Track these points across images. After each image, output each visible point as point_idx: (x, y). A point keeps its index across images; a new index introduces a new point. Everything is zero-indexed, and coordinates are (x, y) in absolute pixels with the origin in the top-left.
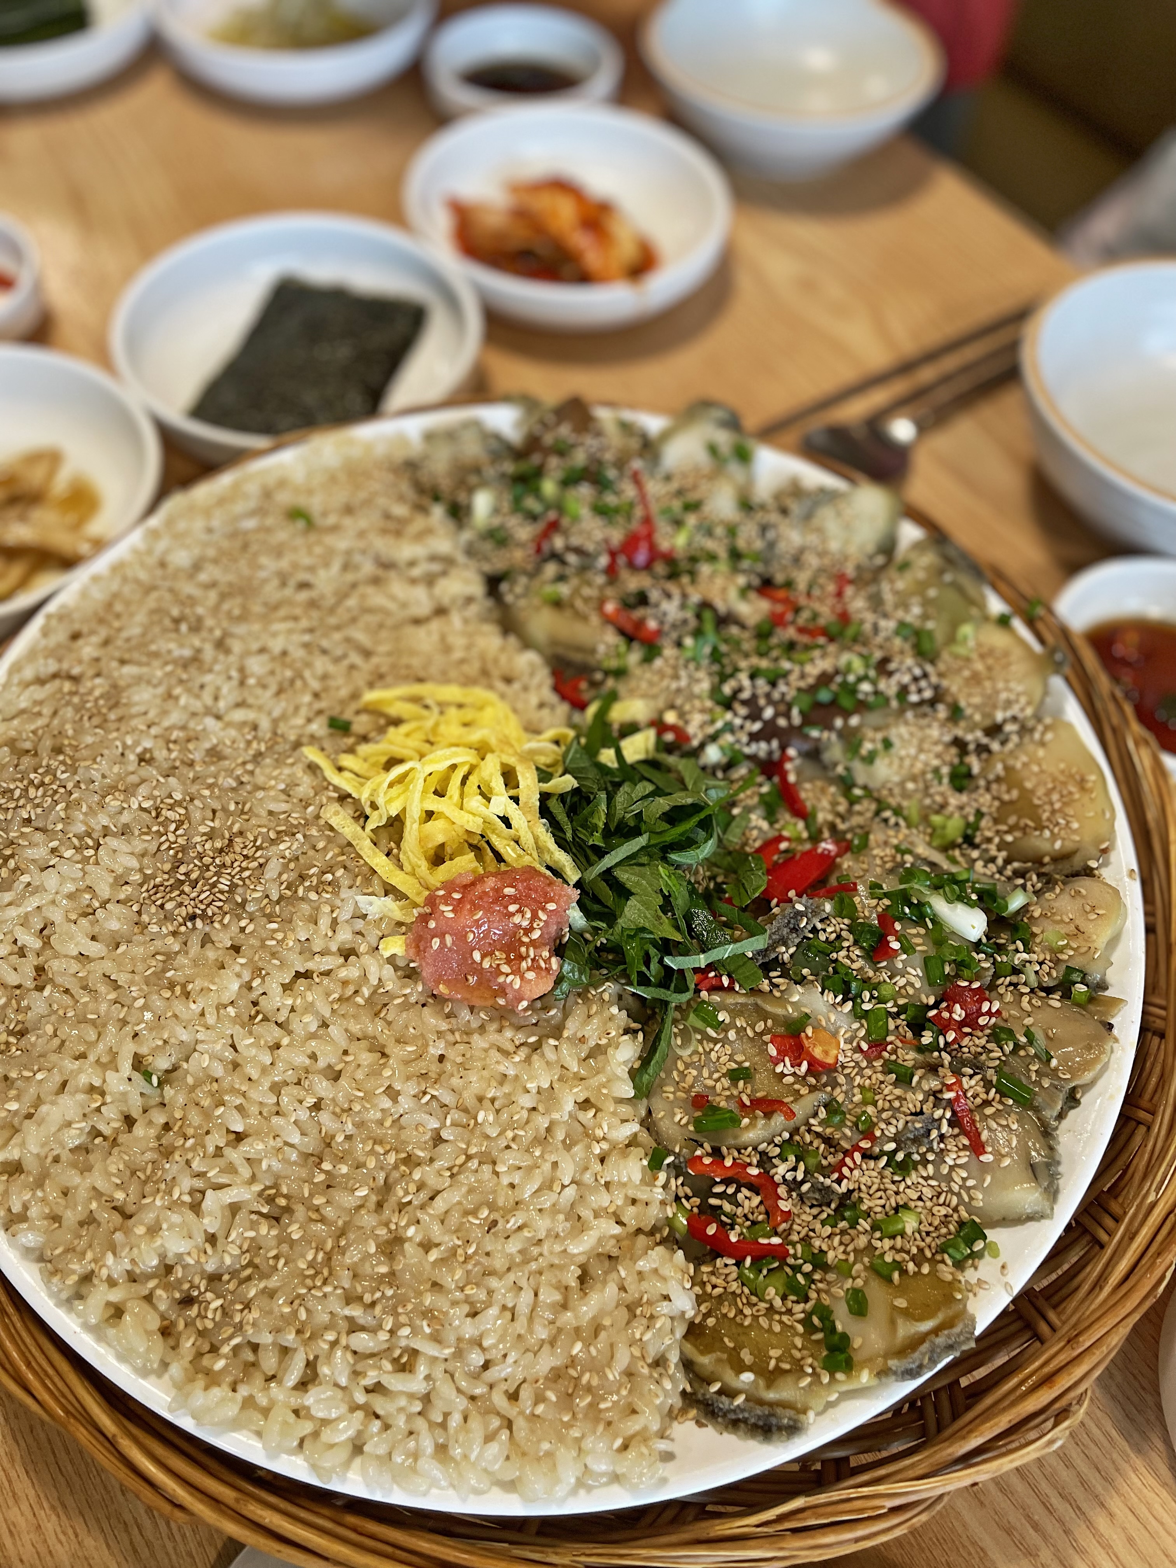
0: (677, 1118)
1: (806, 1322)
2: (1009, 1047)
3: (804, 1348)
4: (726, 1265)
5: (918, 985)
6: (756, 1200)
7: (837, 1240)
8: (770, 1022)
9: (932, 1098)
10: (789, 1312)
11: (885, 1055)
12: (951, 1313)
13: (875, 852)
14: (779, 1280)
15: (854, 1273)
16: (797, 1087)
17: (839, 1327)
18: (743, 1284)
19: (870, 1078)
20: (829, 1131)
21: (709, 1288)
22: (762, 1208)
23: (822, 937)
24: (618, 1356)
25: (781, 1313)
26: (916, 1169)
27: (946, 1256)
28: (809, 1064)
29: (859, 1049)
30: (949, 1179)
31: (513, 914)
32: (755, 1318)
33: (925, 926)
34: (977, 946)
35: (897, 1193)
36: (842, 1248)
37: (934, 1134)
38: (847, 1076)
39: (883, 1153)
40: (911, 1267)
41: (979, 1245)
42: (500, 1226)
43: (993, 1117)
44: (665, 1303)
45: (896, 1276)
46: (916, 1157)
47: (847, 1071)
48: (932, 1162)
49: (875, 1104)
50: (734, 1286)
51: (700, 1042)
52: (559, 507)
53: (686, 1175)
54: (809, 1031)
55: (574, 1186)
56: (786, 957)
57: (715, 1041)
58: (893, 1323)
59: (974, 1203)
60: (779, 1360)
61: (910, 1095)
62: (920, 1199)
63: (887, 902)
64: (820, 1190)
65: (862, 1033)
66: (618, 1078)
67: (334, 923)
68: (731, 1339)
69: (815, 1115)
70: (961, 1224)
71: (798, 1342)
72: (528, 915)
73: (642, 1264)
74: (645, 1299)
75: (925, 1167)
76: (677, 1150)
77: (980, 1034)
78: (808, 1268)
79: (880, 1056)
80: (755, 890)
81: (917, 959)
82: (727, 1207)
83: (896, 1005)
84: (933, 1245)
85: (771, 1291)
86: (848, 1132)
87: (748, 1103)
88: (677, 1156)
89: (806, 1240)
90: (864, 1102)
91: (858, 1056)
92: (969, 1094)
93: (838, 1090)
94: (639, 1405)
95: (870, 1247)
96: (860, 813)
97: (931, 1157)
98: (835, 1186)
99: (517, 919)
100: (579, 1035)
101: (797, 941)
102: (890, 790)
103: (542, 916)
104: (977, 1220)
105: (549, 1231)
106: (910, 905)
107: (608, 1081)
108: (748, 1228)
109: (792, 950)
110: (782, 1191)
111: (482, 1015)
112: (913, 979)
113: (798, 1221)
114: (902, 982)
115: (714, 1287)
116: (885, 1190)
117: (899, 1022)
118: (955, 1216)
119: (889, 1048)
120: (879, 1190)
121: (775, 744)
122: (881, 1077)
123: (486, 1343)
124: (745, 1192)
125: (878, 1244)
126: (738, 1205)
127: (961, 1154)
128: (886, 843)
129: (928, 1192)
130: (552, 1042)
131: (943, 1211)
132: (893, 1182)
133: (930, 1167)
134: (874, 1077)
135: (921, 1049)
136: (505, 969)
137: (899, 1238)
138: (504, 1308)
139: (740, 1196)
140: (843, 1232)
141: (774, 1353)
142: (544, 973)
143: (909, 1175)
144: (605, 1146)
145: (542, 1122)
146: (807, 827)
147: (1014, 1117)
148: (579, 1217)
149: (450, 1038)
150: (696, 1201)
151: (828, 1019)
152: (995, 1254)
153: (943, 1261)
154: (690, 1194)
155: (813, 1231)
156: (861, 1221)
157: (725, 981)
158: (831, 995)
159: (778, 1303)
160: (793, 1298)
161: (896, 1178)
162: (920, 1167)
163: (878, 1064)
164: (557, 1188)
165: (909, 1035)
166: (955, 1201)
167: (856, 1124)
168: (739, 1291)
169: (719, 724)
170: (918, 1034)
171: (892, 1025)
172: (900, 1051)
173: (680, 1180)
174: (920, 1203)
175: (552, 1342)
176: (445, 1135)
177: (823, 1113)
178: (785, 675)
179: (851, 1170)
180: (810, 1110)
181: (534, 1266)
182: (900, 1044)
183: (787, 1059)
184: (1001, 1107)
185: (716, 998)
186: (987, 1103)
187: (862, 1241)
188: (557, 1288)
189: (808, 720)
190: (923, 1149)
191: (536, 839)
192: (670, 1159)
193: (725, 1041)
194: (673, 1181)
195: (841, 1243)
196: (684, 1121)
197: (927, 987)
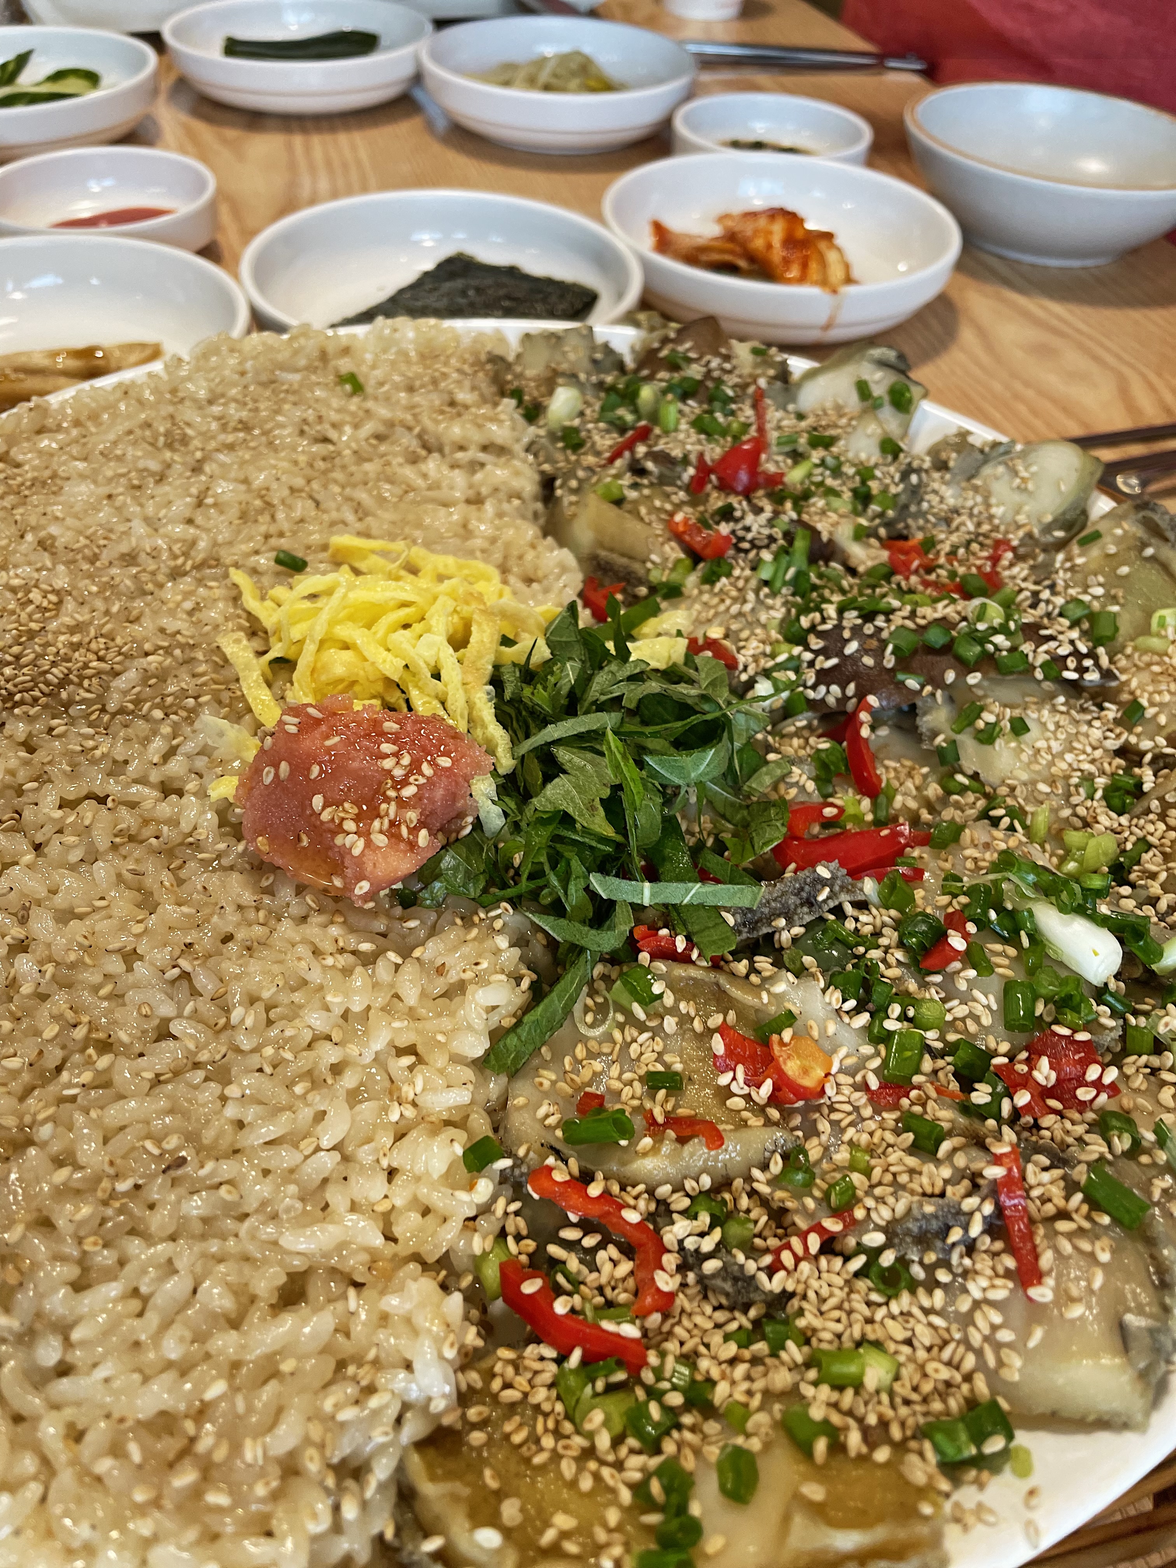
0: (542, 1112)
1: (639, 1489)
2: (1121, 1144)
3: (619, 1529)
4: (542, 1359)
5: (987, 1020)
6: (626, 1267)
7: (741, 1369)
8: (732, 1016)
9: (966, 1183)
10: (619, 1465)
11: (905, 1102)
12: (902, 1534)
13: (968, 852)
14: (617, 1405)
15: (750, 1425)
16: (746, 1114)
17: (695, 1509)
18: (559, 1398)
19: (871, 1134)
20: (779, 1194)
21: (496, 1384)
22: (631, 1283)
23: (850, 925)
24: (282, 1429)
25: (603, 1463)
26: (913, 1292)
27: (927, 1446)
28: (776, 1088)
29: (864, 1087)
30: (967, 1320)
31: (387, 756)
32: (556, 1457)
33: (1018, 945)
34: (1100, 993)
35: (870, 1321)
36: (745, 1386)
37: (956, 1234)
38: (835, 1124)
39: (861, 1249)
40: (854, 1440)
41: (995, 1445)
42: (188, 1169)
43: (1069, 1236)
44: (402, 1375)
45: (821, 1446)
46: (918, 1272)
47: (835, 1116)
48: (945, 1287)
49: (867, 1172)
50: (540, 1395)
51: (621, 1027)
52: (655, 417)
53: (526, 1199)
54: (787, 1035)
55: (336, 1156)
56: (785, 937)
57: (642, 1028)
58: (786, 1520)
59: (1005, 1373)
60: (565, 1535)
61: (929, 1168)
62: (909, 1342)
63: (964, 899)
64: (736, 1280)
65: (876, 1063)
66: (470, 1028)
67: (170, 753)
68: (498, 1475)
69: (765, 1167)
70: (972, 1403)
71: (613, 1516)
72: (406, 760)
73: (393, 1303)
74: (372, 1354)
75: (930, 1292)
76: (521, 1152)
77: (1076, 1116)
78: (675, 1399)
79: (896, 1107)
80: (765, 844)
81: (994, 983)
82: (573, 1264)
83: (941, 1039)
84: (910, 1422)
85: (597, 1417)
86: (810, 1203)
87: (660, 1119)
88: (518, 1162)
89: (689, 1359)
90: (852, 1167)
91: (860, 1098)
92: (1035, 1193)
93: (814, 1141)
94: (280, 1525)
95: (793, 1394)
96: (958, 806)
97: (943, 1276)
98: (763, 1277)
99: (388, 764)
100: (439, 962)
101: (808, 919)
102: (1013, 789)
103: (427, 769)
104: (1004, 1405)
105: (264, 1204)
106: (1000, 910)
107: (453, 1030)
108: (596, 1308)
109: (797, 930)
110: (670, 1261)
111: (309, 900)
112: (979, 1010)
113: (686, 1322)
114: (961, 1011)
115: (507, 1386)
116: (849, 1313)
117: (940, 1063)
118: (965, 1388)
119: (914, 1093)
120: (839, 1307)
121: (851, 689)
122: (890, 1137)
123: (76, 1335)
124: (612, 1251)
125: (808, 1391)
126: (594, 1268)
127: (999, 1282)
128: (987, 846)
129: (925, 1336)
130: (392, 956)
131: (945, 1373)
132: (869, 1304)
133: (939, 1294)
134: (878, 1134)
135: (967, 1109)
136: (350, 826)
137: (849, 1393)
138: (135, 1292)
139: (601, 1255)
140: (755, 1361)
141: (563, 1521)
142: (402, 846)
143: (897, 1296)
144: (410, 1112)
145: (329, 1054)
146: (875, 808)
147: (1105, 1242)
148: (327, 1206)
149: (252, 915)
150: (530, 1245)
151: (823, 1030)
152: (1024, 1471)
153: (921, 1454)
154: (524, 1232)
155: (707, 1346)
156: (790, 1344)
157: (681, 944)
158: (838, 995)
159: (603, 1441)
160: (632, 1442)
161: (875, 1297)
162: (921, 1291)
163: (890, 1117)
164: (307, 1146)
165: (954, 1086)
166: (970, 1362)
167: (827, 1195)
168: (546, 1407)
169: (781, 658)
170: (967, 1087)
171: (927, 1064)
172: (931, 1104)
173: (515, 1206)
174: (906, 1350)
175: (183, 1369)
176: (175, 1028)
177: (777, 1166)
178: (889, 613)
179: (798, 1260)
180: (754, 1154)
181: (214, 1246)
182: (933, 1094)
183: (740, 1069)
184: (1086, 1225)
185: (661, 966)
186: (1064, 1215)
187: (782, 1378)
188: (236, 1294)
189: (905, 662)
190: (931, 1257)
191: (470, 704)
192: (505, 1163)
193: (658, 1031)
194: (501, 1203)
195: (748, 1378)
196: (552, 1121)
197: (1001, 1028)
